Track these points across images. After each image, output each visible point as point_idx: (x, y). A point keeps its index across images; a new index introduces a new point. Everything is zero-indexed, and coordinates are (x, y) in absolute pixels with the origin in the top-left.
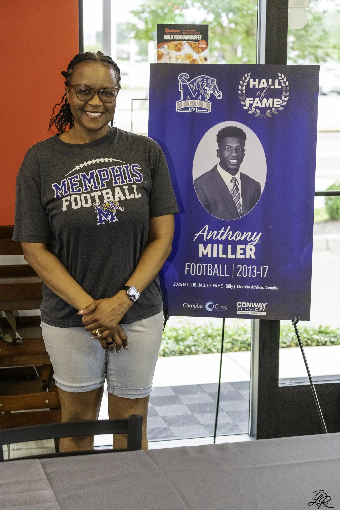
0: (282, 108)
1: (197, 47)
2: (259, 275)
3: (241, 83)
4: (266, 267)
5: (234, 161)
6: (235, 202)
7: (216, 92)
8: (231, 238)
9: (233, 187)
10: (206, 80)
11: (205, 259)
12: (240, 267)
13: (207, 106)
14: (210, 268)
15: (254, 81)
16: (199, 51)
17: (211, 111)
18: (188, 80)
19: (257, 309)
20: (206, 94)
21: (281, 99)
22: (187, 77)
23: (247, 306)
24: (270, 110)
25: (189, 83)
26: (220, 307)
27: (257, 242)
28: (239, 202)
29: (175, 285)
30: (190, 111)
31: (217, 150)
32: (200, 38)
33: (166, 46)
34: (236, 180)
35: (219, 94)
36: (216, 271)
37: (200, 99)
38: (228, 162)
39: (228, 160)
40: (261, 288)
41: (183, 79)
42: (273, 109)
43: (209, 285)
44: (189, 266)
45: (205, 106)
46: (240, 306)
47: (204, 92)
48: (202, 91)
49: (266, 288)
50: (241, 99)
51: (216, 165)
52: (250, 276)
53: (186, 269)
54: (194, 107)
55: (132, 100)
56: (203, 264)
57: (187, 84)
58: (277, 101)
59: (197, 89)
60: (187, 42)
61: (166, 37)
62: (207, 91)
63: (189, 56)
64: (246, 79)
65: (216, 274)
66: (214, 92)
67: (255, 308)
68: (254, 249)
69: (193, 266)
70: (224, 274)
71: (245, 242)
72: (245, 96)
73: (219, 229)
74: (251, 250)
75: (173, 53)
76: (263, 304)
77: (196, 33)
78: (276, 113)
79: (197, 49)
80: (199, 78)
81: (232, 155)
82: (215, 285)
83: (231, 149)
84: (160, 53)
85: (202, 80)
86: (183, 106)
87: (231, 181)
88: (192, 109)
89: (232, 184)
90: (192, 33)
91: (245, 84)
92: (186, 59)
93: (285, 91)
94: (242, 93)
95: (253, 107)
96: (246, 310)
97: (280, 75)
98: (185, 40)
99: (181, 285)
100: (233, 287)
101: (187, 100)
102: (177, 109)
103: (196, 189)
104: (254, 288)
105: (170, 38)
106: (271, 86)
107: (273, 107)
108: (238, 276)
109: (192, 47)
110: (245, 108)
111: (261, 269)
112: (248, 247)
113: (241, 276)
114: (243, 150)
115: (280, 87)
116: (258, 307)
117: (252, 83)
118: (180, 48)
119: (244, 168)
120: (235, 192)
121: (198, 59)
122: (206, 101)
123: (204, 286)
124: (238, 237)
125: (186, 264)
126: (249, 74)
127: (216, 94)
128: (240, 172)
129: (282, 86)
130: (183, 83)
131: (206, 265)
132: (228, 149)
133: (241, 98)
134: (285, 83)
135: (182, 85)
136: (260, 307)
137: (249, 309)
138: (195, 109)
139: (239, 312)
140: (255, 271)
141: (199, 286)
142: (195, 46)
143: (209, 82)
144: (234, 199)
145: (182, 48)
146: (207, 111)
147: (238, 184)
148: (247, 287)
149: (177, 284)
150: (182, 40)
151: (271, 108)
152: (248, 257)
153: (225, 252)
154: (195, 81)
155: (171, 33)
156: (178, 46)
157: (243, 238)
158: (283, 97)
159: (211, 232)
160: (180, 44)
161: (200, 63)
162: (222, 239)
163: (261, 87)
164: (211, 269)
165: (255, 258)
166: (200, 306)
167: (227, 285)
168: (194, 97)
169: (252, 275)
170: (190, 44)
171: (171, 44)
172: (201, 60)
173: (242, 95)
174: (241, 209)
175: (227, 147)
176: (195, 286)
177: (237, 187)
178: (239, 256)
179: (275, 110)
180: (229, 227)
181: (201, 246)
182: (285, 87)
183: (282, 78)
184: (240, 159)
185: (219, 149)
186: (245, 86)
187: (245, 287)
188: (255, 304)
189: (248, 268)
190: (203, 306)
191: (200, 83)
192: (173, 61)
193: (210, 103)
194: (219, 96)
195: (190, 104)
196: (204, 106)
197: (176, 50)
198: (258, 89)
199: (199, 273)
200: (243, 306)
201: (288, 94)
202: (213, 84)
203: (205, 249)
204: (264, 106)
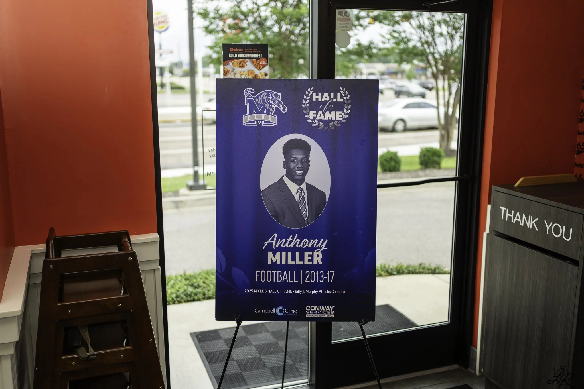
0: (344, 121)
1: (258, 64)
2: (326, 280)
3: (305, 96)
4: (333, 272)
5: (300, 172)
6: (302, 211)
7: (281, 106)
8: (298, 246)
9: (299, 196)
10: (270, 94)
11: (274, 266)
12: (308, 273)
13: (272, 119)
14: (279, 274)
15: (317, 95)
16: (260, 68)
17: (276, 125)
18: (254, 95)
19: (325, 312)
20: (271, 108)
21: (343, 112)
22: (253, 91)
23: (316, 310)
24: (333, 123)
25: (254, 97)
26: (290, 311)
27: (323, 248)
28: (306, 211)
29: (246, 291)
30: (256, 124)
31: (283, 162)
32: (260, 56)
33: (231, 63)
34: (302, 190)
35: (284, 107)
36: (285, 277)
37: (266, 113)
38: (294, 173)
39: (294, 171)
40: (328, 292)
41: (248, 94)
42: (336, 122)
43: (279, 291)
44: (259, 274)
45: (271, 120)
46: (309, 310)
47: (269, 106)
48: (267, 106)
49: (333, 291)
50: (305, 113)
51: (283, 176)
52: (318, 281)
53: (257, 276)
54: (260, 121)
55: (202, 111)
56: (272, 271)
57: (253, 98)
58: (339, 114)
59: (263, 103)
60: (250, 60)
61: (231, 55)
62: (272, 105)
63: (251, 72)
64: (309, 93)
65: (285, 280)
66: (279, 106)
67: (323, 311)
68: (321, 256)
69: (263, 273)
70: (293, 281)
71: (312, 249)
72: (308, 110)
73: (287, 238)
74: (318, 256)
75: (238, 70)
76: (330, 307)
77: (258, 52)
78: (338, 125)
79: (258, 66)
80: (264, 93)
81: (298, 166)
82: (285, 291)
83: (297, 161)
84: (227, 70)
85: (267, 95)
86: (249, 120)
87: (297, 191)
88: (258, 123)
89: (298, 194)
90: (254, 52)
91: (309, 98)
92: (249, 75)
93: (347, 105)
94: (306, 106)
95: (317, 120)
96: (315, 314)
97: (341, 88)
98: (247, 58)
99: (252, 291)
100: (302, 292)
101: (253, 114)
102: (243, 123)
103: (263, 199)
104: (322, 292)
105: (235, 56)
106: (333, 99)
107: (336, 120)
108: (306, 281)
109: (254, 64)
110: (309, 121)
111: (328, 274)
112: (315, 253)
113: (309, 281)
114: (308, 161)
115: (342, 100)
116: (326, 310)
117: (315, 97)
118: (243, 65)
119: (309, 179)
120: (301, 201)
121: (259, 75)
122: (271, 115)
123: (274, 292)
124: (306, 244)
125: (257, 271)
126: (312, 88)
127: (281, 108)
128: (306, 183)
129: (344, 100)
130: (248, 97)
131: (275, 272)
132: (294, 160)
133: (305, 111)
134: (346, 96)
135: (248, 99)
136: (328, 310)
137: (317, 312)
138: (261, 122)
139: (308, 316)
140: (322, 276)
141: (269, 292)
142: (256, 63)
143: (273, 96)
144: (300, 208)
145: (246, 65)
146: (273, 124)
147: (304, 194)
148: (315, 292)
149: (248, 290)
150: (245, 58)
151: (334, 121)
152: (315, 263)
153: (293, 259)
154: (260, 95)
155: (235, 51)
156: (242, 63)
157: (310, 245)
158: (345, 110)
159: (279, 240)
160: (244, 62)
161: (261, 78)
162: (290, 246)
163: (324, 101)
164: (280, 276)
165: (322, 264)
166: (270, 311)
167: (296, 291)
168: (260, 111)
169: (320, 280)
170: (252, 61)
171: (235, 61)
172: (262, 76)
173: (306, 109)
174: (307, 218)
175: (292, 159)
176: (266, 292)
177: (303, 197)
178: (307, 263)
179: (337, 122)
180: (297, 235)
181: (270, 254)
182: (346, 100)
183: (343, 91)
184: (305, 170)
185: (285, 161)
186: (308, 100)
187: (313, 292)
188: (323, 307)
189: (316, 273)
190: (274, 311)
191: (265, 98)
192: (238, 77)
193: (275, 116)
194: (284, 110)
195: (256, 118)
196: (269, 120)
197: (240, 67)
198: (321, 103)
199: (269, 279)
200: (311, 310)
201: (349, 107)
202: (278, 99)
203: (274, 257)
204: (327, 119)
